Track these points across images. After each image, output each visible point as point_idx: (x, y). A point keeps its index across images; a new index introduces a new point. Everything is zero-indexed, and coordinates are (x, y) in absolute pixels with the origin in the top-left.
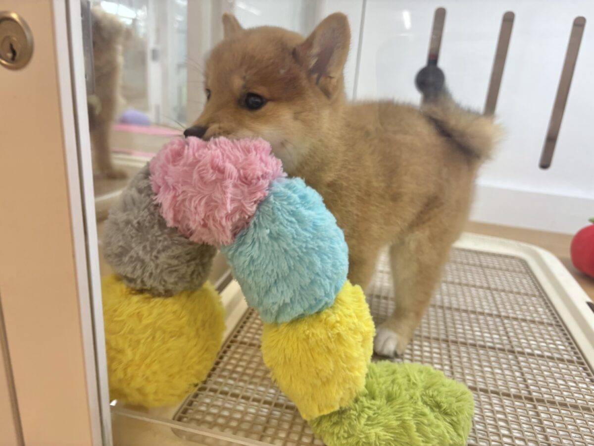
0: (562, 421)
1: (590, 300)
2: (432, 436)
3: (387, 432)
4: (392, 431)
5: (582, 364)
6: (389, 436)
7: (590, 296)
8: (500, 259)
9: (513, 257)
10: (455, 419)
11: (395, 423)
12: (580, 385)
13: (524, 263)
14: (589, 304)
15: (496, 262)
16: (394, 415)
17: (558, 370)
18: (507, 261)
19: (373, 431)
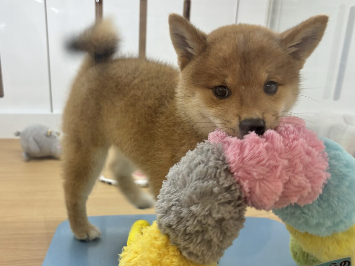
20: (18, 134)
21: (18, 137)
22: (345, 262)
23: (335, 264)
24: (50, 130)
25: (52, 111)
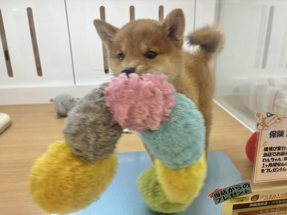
20: (52, 100)
21: (52, 103)
22: (246, 184)
23: (240, 186)
24: (72, 97)
25: (75, 83)
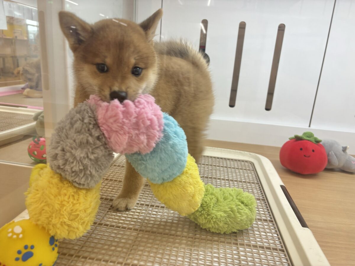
0: (252, 257)
1: (283, 184)
2: (243, 214)
3: (225, 213)
4: (227, 213)
5: (272, 221)
6: (225, 215)
7: (283, 182)
8: (239, 162)
9: (246, 161)
10: (250, 207)
11: (228, 210)
12: (268, 234)
13: (252, 164)
14: (282, 186)
15: (236, 165)
16: (227, 206)
17: (257, 226)
18: (243, 163)
19: (219, 213)
